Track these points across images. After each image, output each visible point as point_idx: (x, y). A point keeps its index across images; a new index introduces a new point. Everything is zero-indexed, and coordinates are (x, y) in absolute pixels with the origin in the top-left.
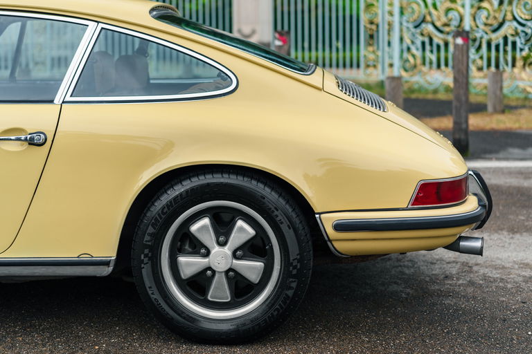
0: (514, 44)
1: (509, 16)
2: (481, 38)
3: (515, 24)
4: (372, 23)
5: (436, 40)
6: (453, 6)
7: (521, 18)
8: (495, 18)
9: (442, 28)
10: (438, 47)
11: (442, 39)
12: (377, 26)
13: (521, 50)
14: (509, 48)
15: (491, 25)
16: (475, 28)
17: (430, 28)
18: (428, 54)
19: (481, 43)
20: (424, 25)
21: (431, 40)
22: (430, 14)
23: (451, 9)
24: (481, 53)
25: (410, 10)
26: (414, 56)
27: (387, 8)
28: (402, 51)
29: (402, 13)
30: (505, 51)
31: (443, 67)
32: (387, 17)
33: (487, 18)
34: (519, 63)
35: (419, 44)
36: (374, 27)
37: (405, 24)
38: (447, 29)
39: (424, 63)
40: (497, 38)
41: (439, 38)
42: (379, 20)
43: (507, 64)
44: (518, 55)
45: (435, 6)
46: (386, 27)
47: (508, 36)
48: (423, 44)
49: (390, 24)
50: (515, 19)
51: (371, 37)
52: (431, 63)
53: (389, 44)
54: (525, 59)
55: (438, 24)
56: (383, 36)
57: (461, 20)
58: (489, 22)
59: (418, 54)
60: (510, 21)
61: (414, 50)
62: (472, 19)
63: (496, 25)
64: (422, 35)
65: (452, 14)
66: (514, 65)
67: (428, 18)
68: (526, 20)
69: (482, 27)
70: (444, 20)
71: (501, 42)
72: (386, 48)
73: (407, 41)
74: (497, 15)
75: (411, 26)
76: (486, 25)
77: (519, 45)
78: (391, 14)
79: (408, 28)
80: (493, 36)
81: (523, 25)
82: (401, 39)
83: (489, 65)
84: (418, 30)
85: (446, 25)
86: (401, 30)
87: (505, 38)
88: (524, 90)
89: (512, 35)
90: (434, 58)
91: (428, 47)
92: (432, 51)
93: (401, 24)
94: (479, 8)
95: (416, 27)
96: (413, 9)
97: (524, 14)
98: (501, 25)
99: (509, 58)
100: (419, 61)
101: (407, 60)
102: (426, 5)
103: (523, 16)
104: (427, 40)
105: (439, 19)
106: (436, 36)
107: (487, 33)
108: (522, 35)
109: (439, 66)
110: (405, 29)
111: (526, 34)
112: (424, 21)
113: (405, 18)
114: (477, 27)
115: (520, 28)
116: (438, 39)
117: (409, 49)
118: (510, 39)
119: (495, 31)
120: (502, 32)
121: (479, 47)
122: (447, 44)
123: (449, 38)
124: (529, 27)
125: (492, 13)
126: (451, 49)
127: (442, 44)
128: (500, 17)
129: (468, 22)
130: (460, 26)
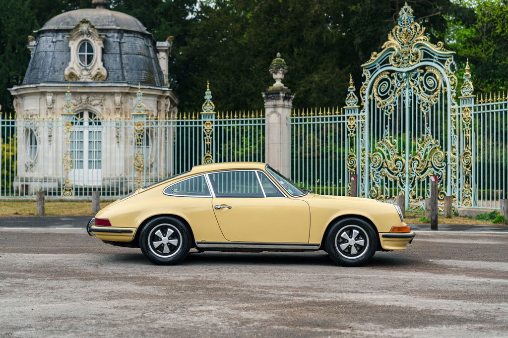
1: (430, 165)
2: (415, 177)
3: (433, 169)
4: (352, 167)
5: (389, 179)
6: (399, 157)
7: (436, 166)
8: (422, 166)
9: (392, 171)
10: (391, 182)
11: (393, 178)
12: (356, 169)
15: (420, 170)
16: (411, 172)
17: (386, 170)
18: (385, 187)
19: (414, 181)
20: (382, 169)
21: (387, 178)
22: (386, 162)
23: (398, 159)
24: (415, 186)
25: (374, 160)
26: (376, 188)
27: (361, 158)
28: (370, 185)
29: (370, 161)
31: (393, 196)
32: (361, 164)
33: (418, 166)
35: (380, 181)
36: (354, 169)
37: (372, 168)
38: (395, 172)
39: (382, 194)
40: (423, 177)
41: (390, 177)
42: (357, 165)
43: (429, 194)
45: (388, 157)
46: (361, 169)
47: (429, 176)
48: (382, 180)
49: (363, 168)
50: (433, 166)
52: (386, 193)
53: (362, 180)
55: (390, 169)
57: (404, 167)
58: (419, 168)
59: (379, 187)
60: (430, 167)
61: (377, 185)
62: (410, 166)
63: (423, 168)
64: (381, 175)
65: (399, 163)
67: (385, 165)
68: (438, 167)
69: (415, 171)
70: (394, 166)
71: (426, 179)
72: (361, 183)
73: (373, 178)
74: (423, 164)
75: (375, 169)
76: (417, 170)
78: (363, 162)
79: (373, 170)
80: (421, 176)
81: (438, 170)
82: (370, 178)
83: (419, 194)
84: (379, 172)
85: (394, 169)
86: (369, 173)
87: (428, 178)
90: (388, 190)
91: (385, 183)
92: (387, 185)
93: (369, 168)
94: (413, 159)
95: (378, 170)
96: (376, 158)
98: (425, 170)
100: (380, 192)
101: (373, 191)
102: (384, 158)
103: (437, 164)
104: (384, 178)
105: (391, 166)
107: (418, 175)
110: (371, 171)
111: (439, 176)
112: (381, 167)
113: (371, 165)
114: (412, 170)
115: (436, 172)
117: (374, 184)
119: (422, 173)
120: (426, 174)
121: (413, 185)
122: (395, 181)
123: (397, 178)
124: (441, 172)
125: (420, 163)
126: (398, 184)
127: (393, 180)
128: (425, 165)
129: (407, 167)
130: (403, 170)
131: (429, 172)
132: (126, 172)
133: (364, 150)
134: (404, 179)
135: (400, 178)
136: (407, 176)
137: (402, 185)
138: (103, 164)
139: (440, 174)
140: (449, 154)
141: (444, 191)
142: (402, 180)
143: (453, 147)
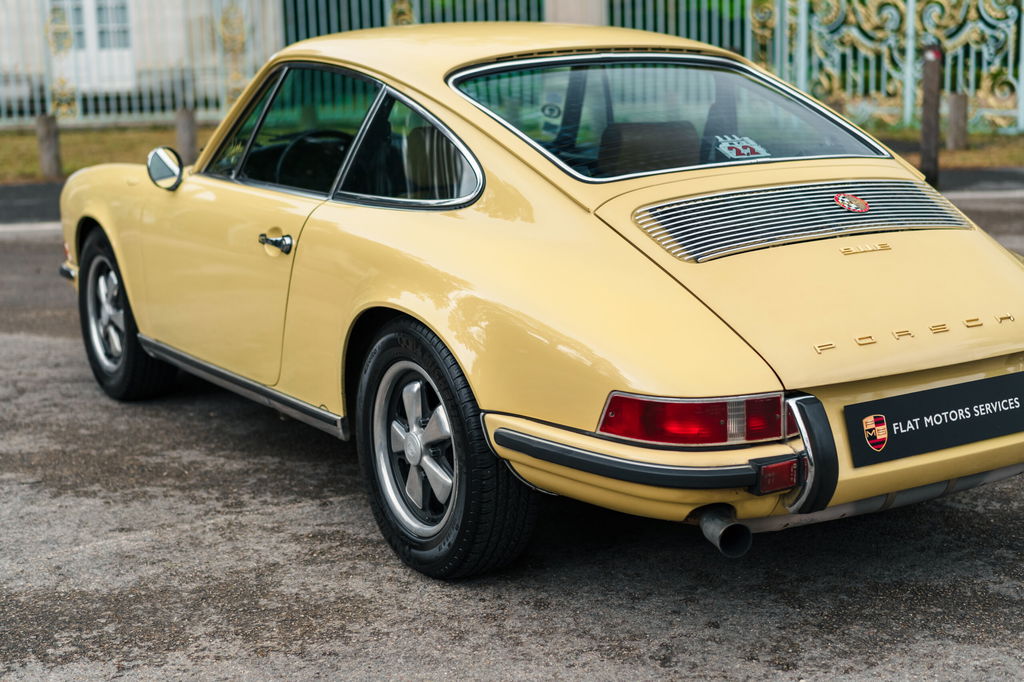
0: (979, 55)
1: (973, 14)
3: (981, 25)
4: (764, 26)
5: (863, 52)
7: (991, 16)
8: (952, 17)
9: (871, 33)
10: (867, 61)
11: (872, 50)
12: (773, 31)
13: (989, 63)
14: (972, 62)
15: (945, 27)
16: (922, 33)
17: (854, 33)
18: (850, 72)
20: (844, 30)
21: (855, 52)
22: (854, 12)
23: (887, 4)
25: (824, 7)
26: (829, 77)
28: (810, 68)
29: (811, 11)
30: (966, 67)
31: (873, 91)
32: (789, 18)
33: (941, 17)
34: (986, 83)
35: (837, 58)
36: (767, 33)
37: (816, 27)
38: (879, 34)
39: (843, 86)
41: (868, 48)
42: (775, 21)
43: (968, 85)
44: (985, 72)
46: (787, 32)
47: (971, 43)
48: (843, 57)
49: (793, 29)
50: (981, 18)
51: (763, 48)
52: (855, 85)
53: (791, 58)
54: (995, 77)
55: (867, 27)
56: (781, 46)
57: (901, 22)
58: (944, 22)
59: (835, 72)
60: (974, 21)
61: (829, 68)
62: (918, 18)
63: (953, 26)
64: (842, 43)
65: (889, 12)
66: (978, 86)
67: (852, 18)
68: (998, 19)
69: (932, 30)
70: (875, 20)
71: (960, 52)
72: (787, 65)
73: (818, 53)
74: (954, 12)
75: (824, 31)
76: (938, 27)
77: (986, 56)
78: (794, 12)
79: (820, 34)
80: (949, 44)
81: (993, 27)
82: (810, 51)
84: (836, 37)
85: (879, 28)
86: (810, 37)
87: (967, 48)
88: (993, 123)
89: (977, 43)
90: (860, 79)
91: (850, 62)
92: (856, 69)
93: (810, 27)
94: (929, 3)
95: (833, 31)
97: (994, 10)
98: (961, 27)
99: (972, 77)
100: (836, 84)
101: (819, 83)
103: (990, 10)
104: (849, 52)
105: (868, 19)
106: (863, 45)
107: (938, 41)
108: (991, 42)
109: (866, 92)
110: (815, 36)
111: (997, 40)
112: (845, 22)
113: (815, 19)
114: (925, 30)
115: (988, 32)
116: (866, 49)
117: (821, 66)
118: (974, 48)
119: (951, 36)
120: (962, 37)
122: (879, 57)
123: (884, 50)
124: (1004, 32)
125: (948, 9)
126: (886, 64)
127: (872, 57)
128: (960, 15)
129: (911, 23)
130: (899, 30)
131: (970, 33)
132: (191, 53)
134: (902, 51)
135: (890, 48)
136: (910, 45)
137: (895, 64)
138: (134, 37)
139: (1001, 36)
141: (1011, 78)
142: (896, 55)
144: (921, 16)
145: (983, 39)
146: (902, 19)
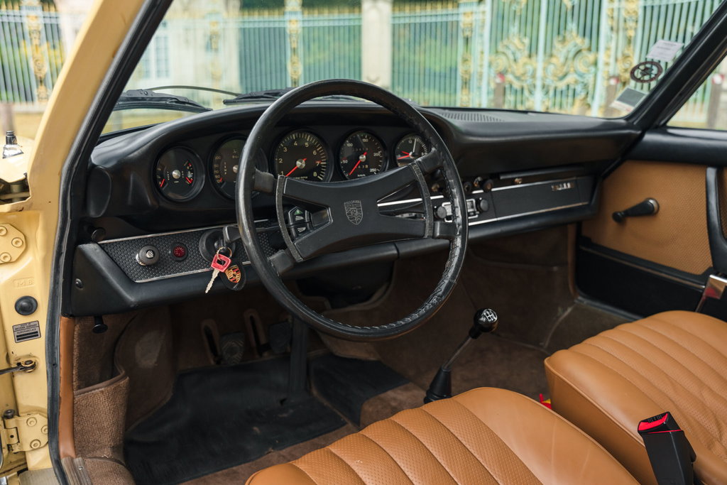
0: (574, 90)
1: (572, 70)
3: (576, 76)
4: (466, 73)
5: (515, 86)
8: (561, 71)
9: (519, 77)
10: (516, 91)
11: (519, 85)
12: (470, 75)
13: (579, 94)
14: (570, 93)
15: (557, 76)
16: (545, 78)
17: (511, 77)
19: (548, 88)
20: (506, 76)
21: (511, 86)
22: (510, 66)
27: (478, 62)
28: (488, 93)
29: (490, 66)
30: (567, 96)
32: (478, 69)
33: (555, 71)
36: (467, 77)
37: (492, 75)
38: (523, 78)
40: (562, 85)
41: (517, 84)
42: (472, 71)
45: (515, 60)
46: (477, 76)
47: (570, 84)
48: (505, 88)
49: (481, 75)
50: (576, 71)
51: (465, 83)
53: (479, 88)
54: (582, 101)
55: (517, 74)
56: (474, 83)
58: (556, 73)
60: (572, 73)
63: (561, 75)
65: (528, 67)
67: (509, 70)
69: (550, 77)
70: (522, 71)
71: (565, 88)
72: (476, 92)
74: (562, 69)
76: (553, 75)
77: (578, 91)
78: (481, 66)
80: (559, 84)
82: (489, 84)
85: (523, 75)
86: (489, 79)
87: (568, 86)
89: (574, 84)
90: (512, 99)
91: (508, 91)
92: (511, 94)
93: (489, 74)
94: (549, 63)
96: (497, 64)
97: (582, 68)
98: (565, 75)
99: (570, 100)
104: (508, 86)
105: (518, 70)
106: (515, 83)
107: (554, 82)
108: (581, 84)
110: (491, 78)
112: (507, 72)
113: (492, 69)
115: (580, 79)
118: (572, 87)
119: (560, 80)
120: (566, 81)
121: (547, 93)
122: (522, 89)
123: (525, 85)
124: (588, 79)
125: (559, 67)
126: (526, 93)
127: (519, 89)
128: (565, 69)
129: (540, 73)
130: (533, 76)
131: (570, 79)
133: (482, 53)
134: (534, 86)
135: (528, 85)
136: (539, 83)
137: (531, 92)
139: (586, 81)
140: (602, 56)
141: (589, 102)
142: (532, 88)
143: (608, 49)
144: (545, 69)
145: (576, 82)
146: (535, 71)
